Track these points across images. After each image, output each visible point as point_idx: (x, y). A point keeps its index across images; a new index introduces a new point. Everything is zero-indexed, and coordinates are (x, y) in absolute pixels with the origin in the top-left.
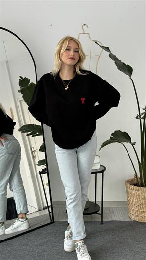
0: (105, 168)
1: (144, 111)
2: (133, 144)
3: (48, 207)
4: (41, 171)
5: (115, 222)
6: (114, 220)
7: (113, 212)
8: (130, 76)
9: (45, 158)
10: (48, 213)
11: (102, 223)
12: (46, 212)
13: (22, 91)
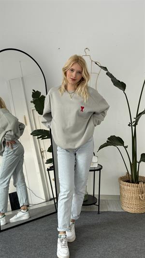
0: (102, 166)
1: (135, 120)
2: (126, 147)
3: (54, 198)
4: (49, 168)
5: (110, 212)
6: (109, 210)
7: (108, 204)
8: (124, 91)
9: (52, 158)
10: (54, 203)
11: (99, 213)
12: (52, 202)
13: (34, 102)
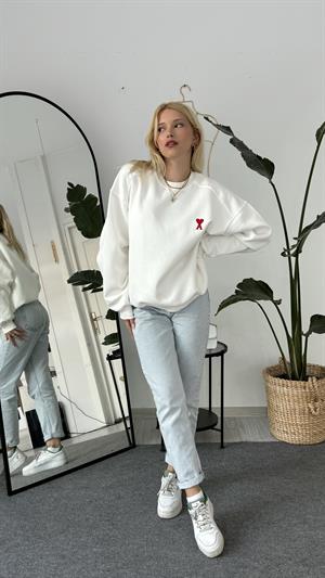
0: (226, 347)
1: (296, 242)
2: (277, 303)
3: (124, 418)
4: (111, 354)
7: (242, 427)
8: (270, 178)
9: (116, 331)
10: (124, 429)
11: (222, 446)
12: (122, 427)
13: (72, 210)
